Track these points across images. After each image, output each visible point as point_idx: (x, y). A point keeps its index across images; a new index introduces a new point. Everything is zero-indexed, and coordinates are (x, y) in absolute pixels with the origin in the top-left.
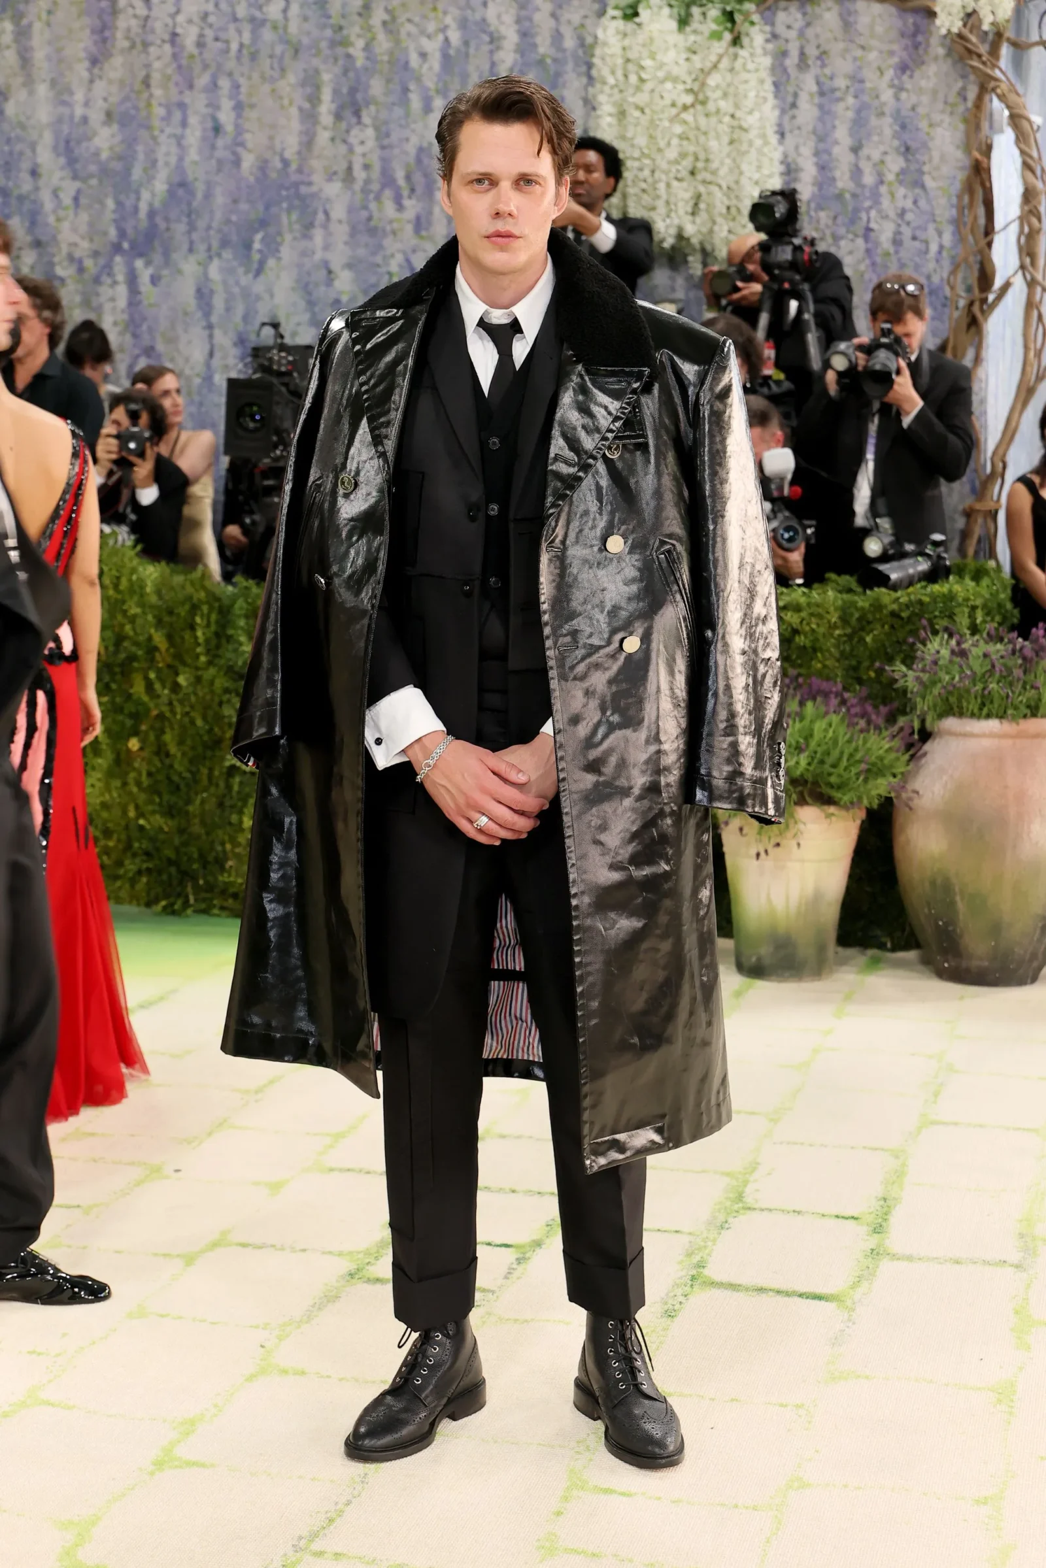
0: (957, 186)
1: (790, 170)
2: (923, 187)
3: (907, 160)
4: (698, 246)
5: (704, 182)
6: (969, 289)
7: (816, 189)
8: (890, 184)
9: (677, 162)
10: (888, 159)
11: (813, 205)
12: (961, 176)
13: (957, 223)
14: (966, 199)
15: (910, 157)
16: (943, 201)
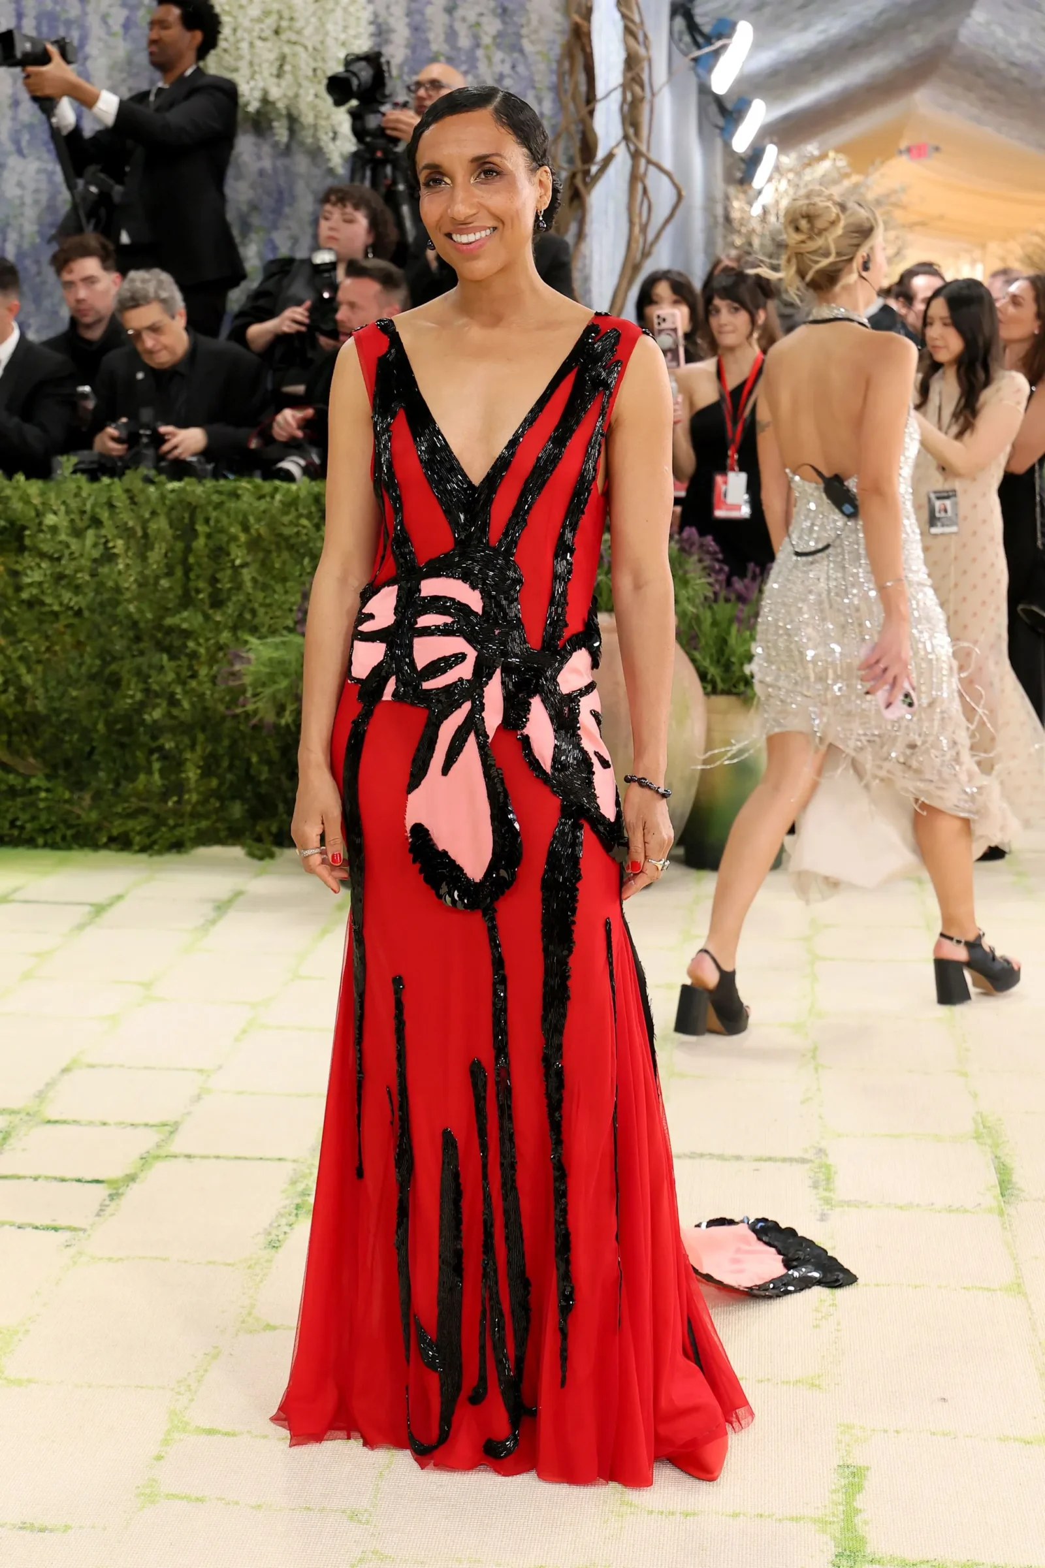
0: (557, 51)
1: (381, 31)
2: (521, 51)
3: (504, 23)
4: (284, 112)
5: (289, 42)
6: (571, 161)
7: (408, 52)
8: (487, 47)
9: (259, 20)
10: (484, 20)
11: (406, 69)
12: (561, 40)
13: (557, 89)
14: (566, 65)
15: (507, 19)
16: (542, 67)
